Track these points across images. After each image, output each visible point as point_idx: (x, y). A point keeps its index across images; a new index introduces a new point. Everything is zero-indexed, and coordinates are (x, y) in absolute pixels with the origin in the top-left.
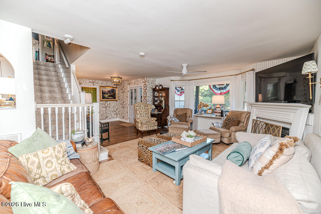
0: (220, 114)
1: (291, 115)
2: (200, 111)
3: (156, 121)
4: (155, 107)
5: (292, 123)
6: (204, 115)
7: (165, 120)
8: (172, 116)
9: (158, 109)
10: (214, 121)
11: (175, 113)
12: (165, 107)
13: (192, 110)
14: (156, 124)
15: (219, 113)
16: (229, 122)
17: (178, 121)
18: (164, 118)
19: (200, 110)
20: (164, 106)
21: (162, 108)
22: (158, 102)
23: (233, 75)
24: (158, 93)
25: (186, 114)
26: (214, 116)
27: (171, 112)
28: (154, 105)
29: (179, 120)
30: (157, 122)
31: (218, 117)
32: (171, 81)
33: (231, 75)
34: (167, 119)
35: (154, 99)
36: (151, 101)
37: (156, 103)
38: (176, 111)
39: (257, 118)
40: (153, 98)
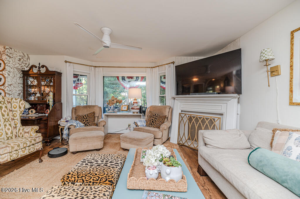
0: (138, 111)
1: (222, 106)
2: (112, 108)
3: (37, 132)
4: (31, 104)
5: (223, 114)
6: (118, 113)
7: (54, 126)
8: (69, 119)
9: (36, 110)
10: (136, 120)
11: (74, 114)
12: (54, 104)
13: (100, 108)
14: (38, 140)
15: (137, 109)
16: (156, 118)
17: (84, 125)
18: (51, 123)
19: (112, 106)
20: (51, 104)
21: (48, 106)
22: (38, 95)
23: (149, 67)
24: (35, 80)
25: (94, 113)
26: (131, 114)
27: (67, 113)
28: (28, 101)
29: (84, 123)
30: (40, 135)
31: (136, 114)
32: (66, 62)
33: (147, 67)
34: (59, 125)
35: (27, 91)
36: (19, 94)
37: (32, 98)
38: (75, 110)
39: (182, 111)
40: (24, 88)
